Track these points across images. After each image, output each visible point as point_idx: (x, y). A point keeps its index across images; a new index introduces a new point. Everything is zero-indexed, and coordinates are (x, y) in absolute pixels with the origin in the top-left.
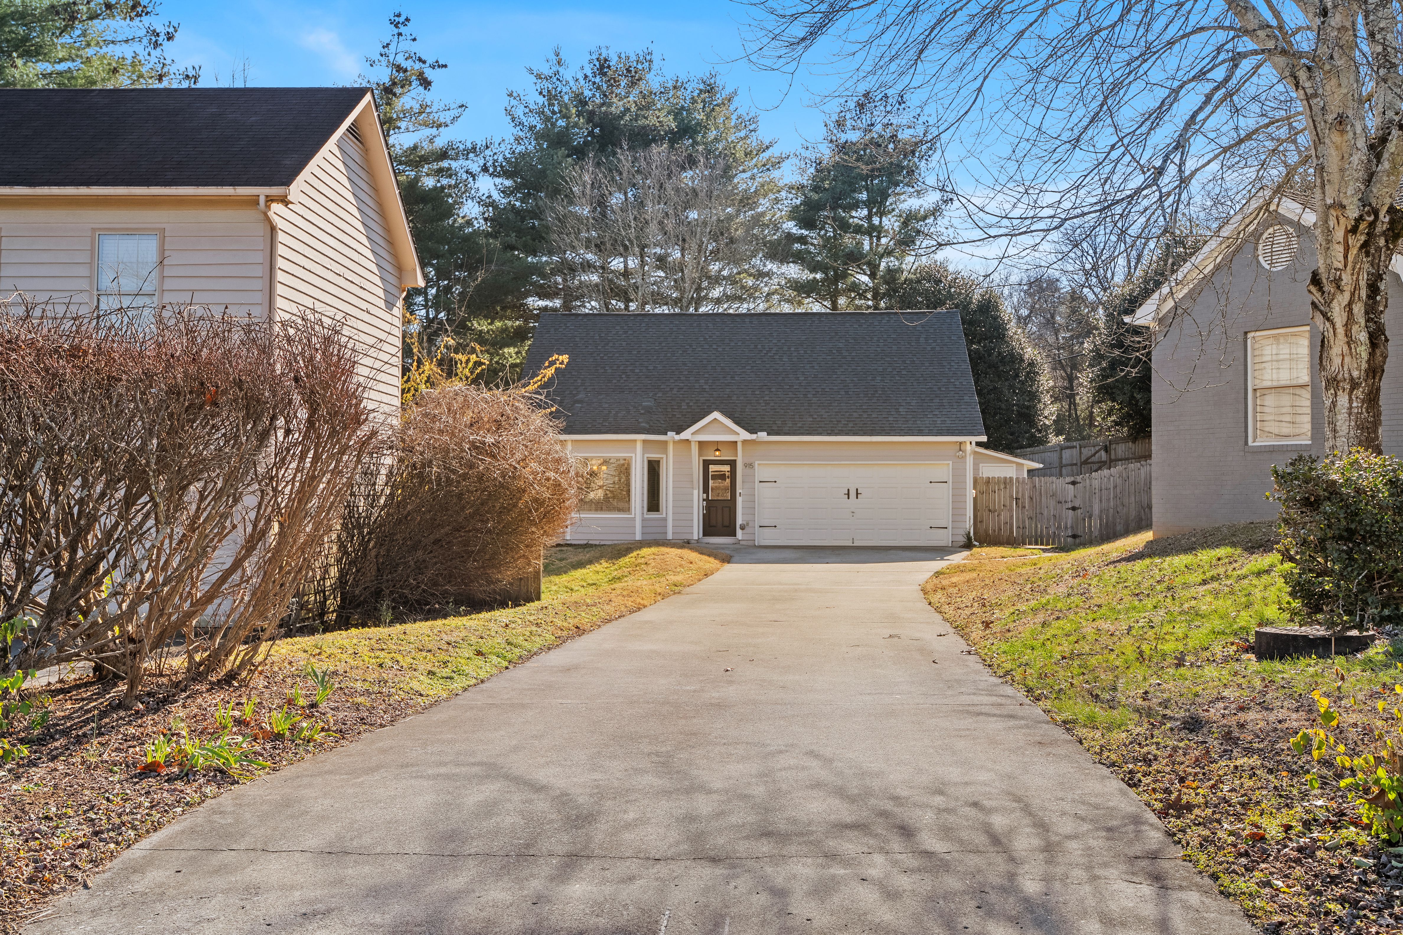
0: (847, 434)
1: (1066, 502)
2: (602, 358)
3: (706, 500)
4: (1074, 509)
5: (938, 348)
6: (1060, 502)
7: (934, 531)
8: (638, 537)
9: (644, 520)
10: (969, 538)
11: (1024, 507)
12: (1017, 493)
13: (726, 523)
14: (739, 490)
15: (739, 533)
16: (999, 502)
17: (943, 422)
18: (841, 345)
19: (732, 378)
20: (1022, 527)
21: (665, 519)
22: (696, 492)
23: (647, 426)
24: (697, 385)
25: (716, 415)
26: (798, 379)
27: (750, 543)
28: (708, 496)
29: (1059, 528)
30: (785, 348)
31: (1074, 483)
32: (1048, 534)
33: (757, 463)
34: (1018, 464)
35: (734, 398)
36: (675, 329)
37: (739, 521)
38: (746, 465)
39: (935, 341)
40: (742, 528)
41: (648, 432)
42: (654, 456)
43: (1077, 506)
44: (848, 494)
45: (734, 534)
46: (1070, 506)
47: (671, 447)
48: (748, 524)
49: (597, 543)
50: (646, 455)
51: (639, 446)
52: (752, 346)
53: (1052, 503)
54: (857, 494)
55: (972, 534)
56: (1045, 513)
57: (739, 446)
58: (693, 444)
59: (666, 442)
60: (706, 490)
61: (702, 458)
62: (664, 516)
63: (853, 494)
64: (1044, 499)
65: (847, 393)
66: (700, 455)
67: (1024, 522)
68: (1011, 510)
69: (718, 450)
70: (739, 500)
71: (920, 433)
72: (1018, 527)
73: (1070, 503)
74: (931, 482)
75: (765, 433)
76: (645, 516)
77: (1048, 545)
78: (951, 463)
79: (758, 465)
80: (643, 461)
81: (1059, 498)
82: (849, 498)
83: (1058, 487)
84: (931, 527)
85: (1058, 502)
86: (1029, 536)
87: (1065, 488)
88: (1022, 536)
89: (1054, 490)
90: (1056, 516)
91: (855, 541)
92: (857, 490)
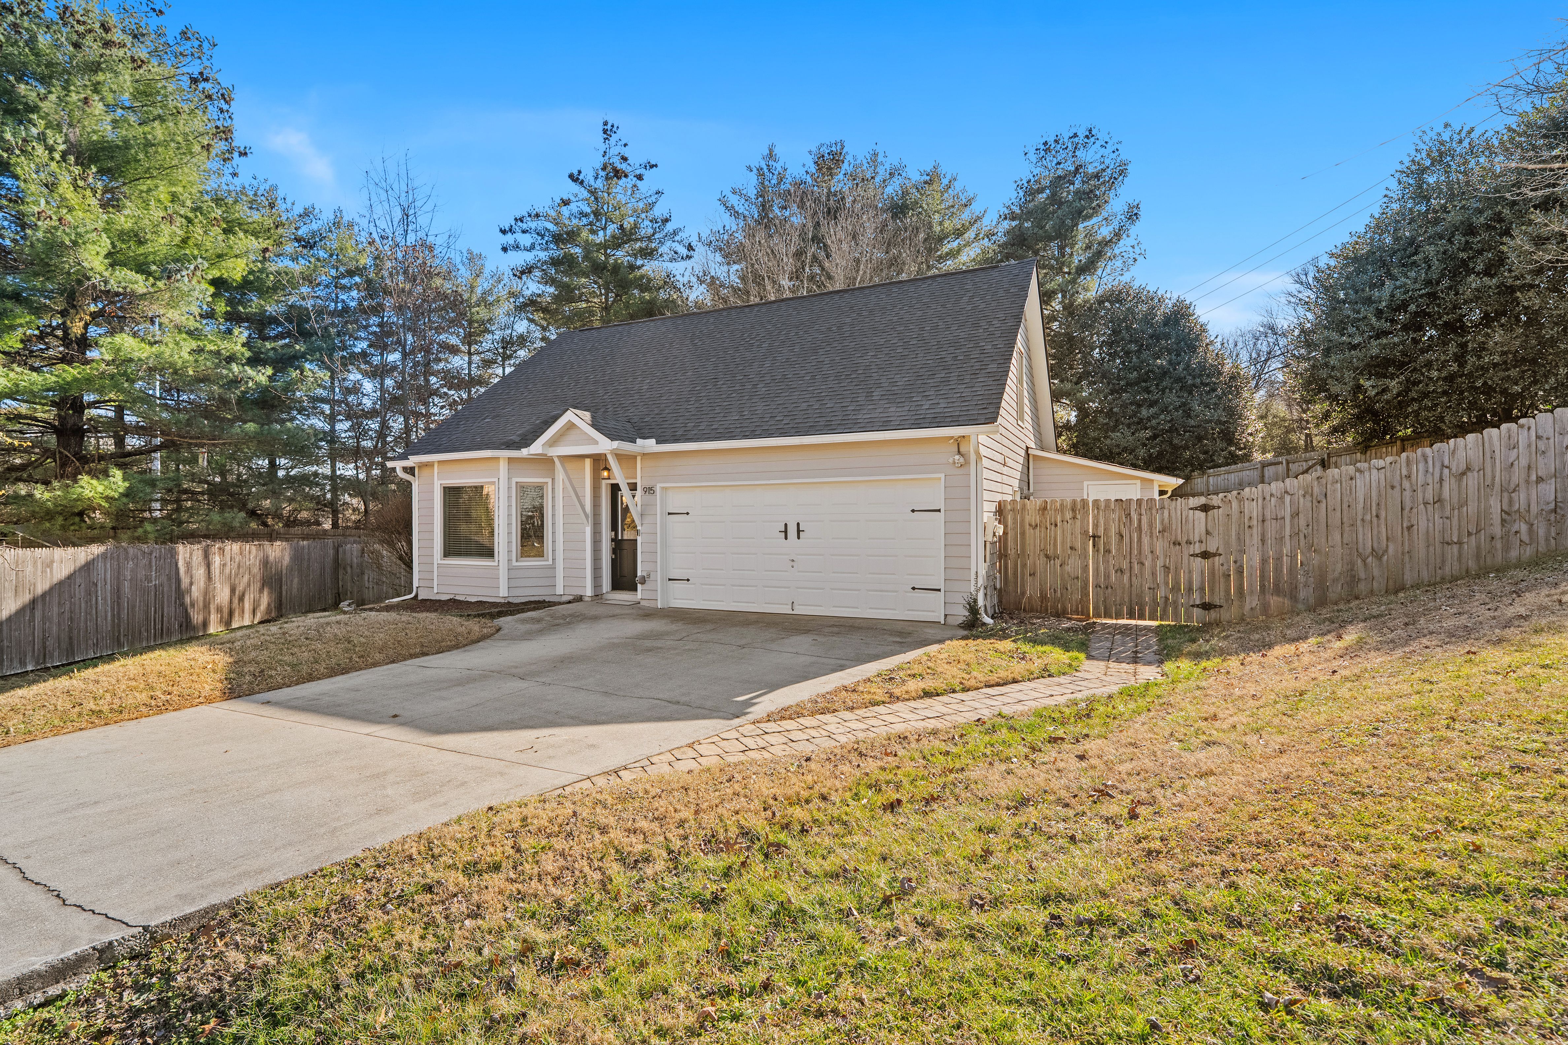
1: (1189, 542)
3: (615, 540)
4: (1205, 555)
6: (1176, 543)
7: (918, 593)
8: (503, 592)
9: (511, 569)
10: (973, 609)
11: (1108, 551)
12: (1096, 526)
14: (638, 527)
15: (640, 588)
16: (1063, 543)
20: (1104, 587)
21: (553, 567)
22: (588, 529)
25: (569, 415)
27: (652, 605)
29: (1176, 588)
31: (1205, 508)
32: (1154, 600)
34: (1143, 480)
37: (640, 571)
38: (647, 489)
40: (642, 581)
41: (507, 447)
42: (531, 479)
43: (1212, 549)
44: (786, 532)
46: (1198, 548)
48: (649, 576)
51: (503, 466)
53: (1162, 545)
54: (799, 531)
55: (981, 602)
56: (1148, 564)
57: (611, 459)
58: (556, 460)
60: (614, 526)
61: (605, 483)
62: (550, 562)
63: (792, 531)
64: (1146, 540)
66: (599, 478)
67: (1107, 576)
68: (1086, 557)
69: (605, 469)
70: (639, 541)
72: (1097, 586)
73: (1197, 544)
74: (913, 511)
75: (653, 441)
76: (515, 563)
77: (1153, 620)
78: (942, 476)
79: (663, 488)
80: (509, 488)
81: (1176, 536)
82: (786, 538)
83: (1173, 515)
84: (914, 588)
85: (1174, 544)
86: (1118, 602)
87: (1187, 517)
88: (1105, 601)
89: (1166, 520)
90: (1168, 568)
91: (796, 607)
92: (798, 524)
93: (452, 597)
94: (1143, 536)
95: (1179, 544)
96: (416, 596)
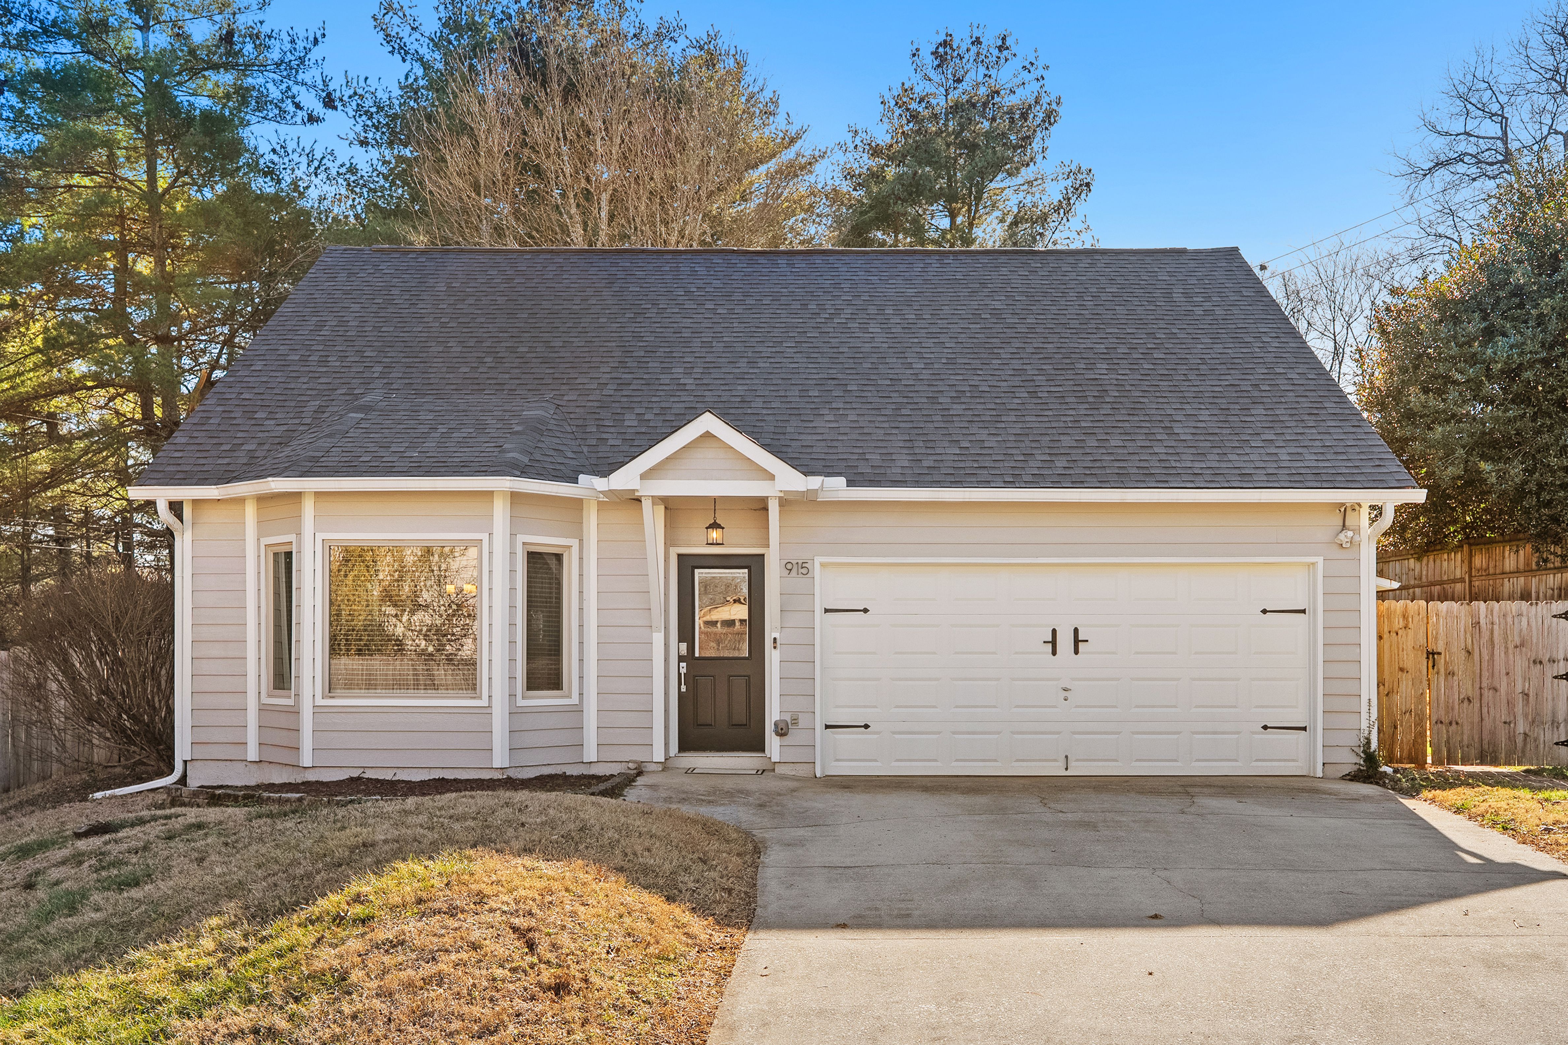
0: (1056, 484)
1: (1552, 661)
2: (443, 325)
3: (688, 658)
5: (1219, 311)
6: (1538, 662)
7: (1271, 735)
8: (500, 759)
9: (514, 713)
10: (1368, 754)
11: (1452, 674)
12: (1435, 638)
13: (740, 715)
14: (771, 632)
15: (773, 743)
17: (1296, 456)
18: (997, 305)
19: (752, 363)
20: (1445, 722)
21: (578, 710)
22: (658, 638)
23: (526, 460)
24: (665, 379)
25: (708, 422)
26: (910, 366)
27: (802, 771)
28: (691, 648)
29: (1537, 721)
30: (872, 310)
31: (1566, 616)
32: (1511, 738)
33: (818, 560)
35: (758, 403)
36: (621, 275)
37: (773, 713)
38: (789, 567)
39: (1208, 299)
40: (782, 731)
41: (524, 472)
42: (546, 541)
44: (1054, 642)
45: (757, 745)
46: (1563, 671)
47: (591, 519)
48: (795, 721)
49: (388, 776)
50: (521, 538)
51: (500, 510)
52: (796, 305)
53: (1520, 664)
54: (1077, 641)
56: (1503, 689)
57: (774, 508)
58: (647, 504)
59: (577, 504)
60: (686, 632)
61: (674, 552)
62: (575, 700)
63: (1065, 642)
64: (1499, 658)
65: (1033, 394)
66: (669, 542)
67: (1449, 708)
68: (1422, 681)
69: (715, 526)
70: (773, 659)
71: (1245, 481)
72: (1436, 721)
73: (1562, 663)
74: (1264, 611)
75: (842, 481)
76: (521, 702)
77: (1510, 765)
78: (1320, 560)
79: (822, 565)
80: (513, 553)
81: (1537, 652)
82: (1054, 653)
83: (1533, 624)
84: (1265, 727)
85: (1535, 662)
86: (1465, 742)
87: (1549, 627)
88: (1448, 742)
89: (1525, 631)
90: (1527, 695)
91: (1072, 764)
92: (1076, 631)
93: (355, 774)
94: (1496, 652)
95: (1541, 662)
96: (183, 780)
